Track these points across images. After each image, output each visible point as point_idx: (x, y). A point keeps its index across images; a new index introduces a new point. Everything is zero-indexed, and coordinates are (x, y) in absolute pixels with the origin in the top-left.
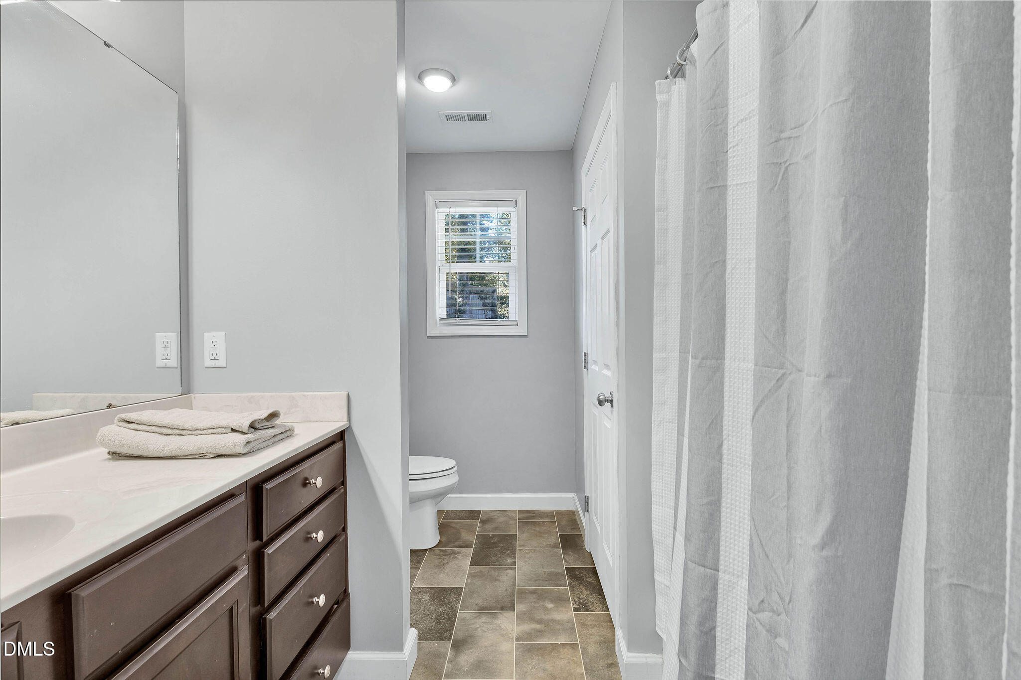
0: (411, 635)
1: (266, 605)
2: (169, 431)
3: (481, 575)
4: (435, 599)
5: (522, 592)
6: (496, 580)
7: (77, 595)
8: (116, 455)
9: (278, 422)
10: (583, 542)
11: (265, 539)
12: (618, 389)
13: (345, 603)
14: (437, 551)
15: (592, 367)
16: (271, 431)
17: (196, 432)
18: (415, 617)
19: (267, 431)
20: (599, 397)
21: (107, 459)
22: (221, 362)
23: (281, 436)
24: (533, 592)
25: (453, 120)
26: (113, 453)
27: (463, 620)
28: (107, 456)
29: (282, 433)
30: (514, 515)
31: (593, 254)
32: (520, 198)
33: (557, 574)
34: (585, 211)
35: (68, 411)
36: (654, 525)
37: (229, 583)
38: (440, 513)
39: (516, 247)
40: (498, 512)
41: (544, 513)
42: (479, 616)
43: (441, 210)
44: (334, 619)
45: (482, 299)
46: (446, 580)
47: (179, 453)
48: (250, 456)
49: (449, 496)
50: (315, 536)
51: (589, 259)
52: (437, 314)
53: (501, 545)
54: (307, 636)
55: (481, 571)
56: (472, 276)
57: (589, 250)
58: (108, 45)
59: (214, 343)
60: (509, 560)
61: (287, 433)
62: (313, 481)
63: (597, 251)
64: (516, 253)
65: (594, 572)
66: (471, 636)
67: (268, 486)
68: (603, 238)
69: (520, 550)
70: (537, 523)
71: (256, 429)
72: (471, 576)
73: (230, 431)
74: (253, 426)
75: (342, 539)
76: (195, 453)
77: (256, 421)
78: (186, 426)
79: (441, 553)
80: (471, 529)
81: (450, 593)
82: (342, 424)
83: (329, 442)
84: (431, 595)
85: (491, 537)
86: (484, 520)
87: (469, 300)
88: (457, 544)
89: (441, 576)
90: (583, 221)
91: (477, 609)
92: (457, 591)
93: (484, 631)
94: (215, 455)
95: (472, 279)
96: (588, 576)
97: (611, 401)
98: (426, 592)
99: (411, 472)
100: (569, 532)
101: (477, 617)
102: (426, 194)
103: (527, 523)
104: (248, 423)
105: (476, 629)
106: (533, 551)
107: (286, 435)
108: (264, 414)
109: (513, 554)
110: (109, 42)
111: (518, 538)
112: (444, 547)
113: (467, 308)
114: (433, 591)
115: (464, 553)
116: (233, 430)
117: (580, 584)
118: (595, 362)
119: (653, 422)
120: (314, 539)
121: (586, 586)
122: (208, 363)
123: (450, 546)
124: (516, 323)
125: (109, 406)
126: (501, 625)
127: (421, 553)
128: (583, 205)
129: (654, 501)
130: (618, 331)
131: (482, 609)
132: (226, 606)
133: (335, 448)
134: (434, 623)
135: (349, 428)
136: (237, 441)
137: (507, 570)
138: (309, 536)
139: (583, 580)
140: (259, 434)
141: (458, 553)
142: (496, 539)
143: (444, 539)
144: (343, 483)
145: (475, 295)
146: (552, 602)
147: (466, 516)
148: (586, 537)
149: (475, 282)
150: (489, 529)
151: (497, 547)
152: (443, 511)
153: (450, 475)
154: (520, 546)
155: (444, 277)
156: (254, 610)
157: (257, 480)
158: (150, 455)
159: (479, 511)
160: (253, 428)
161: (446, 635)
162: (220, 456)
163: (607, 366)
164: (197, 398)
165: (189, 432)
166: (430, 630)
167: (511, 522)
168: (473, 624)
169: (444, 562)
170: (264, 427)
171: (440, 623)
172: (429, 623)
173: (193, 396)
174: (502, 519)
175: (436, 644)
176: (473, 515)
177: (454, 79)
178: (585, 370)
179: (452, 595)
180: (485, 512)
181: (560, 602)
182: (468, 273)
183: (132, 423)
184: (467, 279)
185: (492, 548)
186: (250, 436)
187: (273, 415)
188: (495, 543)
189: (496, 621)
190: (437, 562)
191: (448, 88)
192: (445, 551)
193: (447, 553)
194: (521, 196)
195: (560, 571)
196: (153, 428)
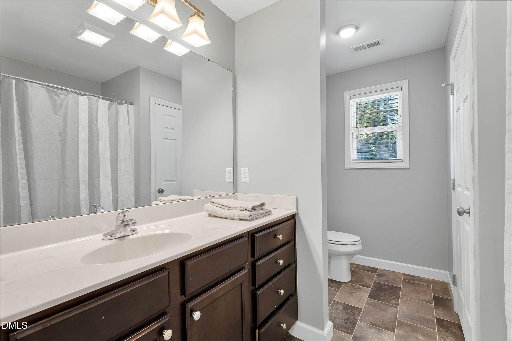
0: (329, 325)
1: (257, 287)
2: (225, 208)
3: (374, 305)
4: (346, 310)
5: (401, 324)
6: (384, 311)
7: (186, 264)
8: (210, 215)
9: (264, 207)
10: (453, 305)
11: (256, 258)
12: (474, 204)
13: (295, 297)
14: (349, 284)
15: (458, 189)
16: (261, 211)
17: (233, 209)
18: (333, 316)
19: (259, 211)
20: (458, 209)
21: (207, 216)
22: (247, 181)
23: (266, 214)
24: (409, 326)
25: (358, 50)
26: (209, 214)
27: (360, 326)
28: (208, 215)
29: (266, 213)
30: (400, 276)
31: (458, 113)
32: (404, 85)
33: (428, 320)
34: (452, 85)
35: (199, 197)
36: (507, 308)
37: (240, 274)
38: (351, 264)
39: (401, 115)
40: (389, 272)
41: (423, 279)
42: (371, 328)
43: (353, 100)
44: (289, 303)
45: (388, 147)
46: (352, 302)
47: (227, 217)
48: (251, 221)
49: (356, 256)
50: (279, 261)
51: (455, 115)
52: (351, 157)
53: (390, 291)
54: (276, 307)
55: (374, 303)
56: (381, 135)
57: (455, 110)
58: (209, 61)
59: (245, 173)
60: (394, 302)
61: (269, 213)
62: (278, 236)
63: (461, 111)
64: (402, 119)
65: (460, 327)
66: (365, 337)
67: (257, 235)
68: (464, 101)
69: (402, 298)
70: (417, 284)
71: (255, 210)
72: (367, 303)
73: (245, 210)
74: (253, 208)
75: (294, 266)
76: (232, 217)
77: (255, 206)
78: (231, 206)
79: (352, 286)
80: (371, 278)
81: (354, 310)
82: (294, 211)
83: (287, 219)
84: (343, 307)
85: (383, 285)
86: (379, 274)
87: (379, 148)
88: (361, 283)
89: (350, 299)
90: (450, 92)
91: (370, 323)
92: (359, 310)
93: (373, 337)
94: (239, 219)
95: (380, 136)
96: (454, 328)
97: (469, 213)
98: (341, 305)
99: (328, 238)
100: (441, 295)
101: (370, 328)
102: (345, 93)
103: (409, 283)
104: (251, 207)
105: (368, 334)
106: (411, 301)
107: (268, 214)
108: (258, 203)
109: (397, 298)
110: (210, 59)
111: (402, 290)
112: (353, 283)
113: (378, 153)
114: (344, 305)
115: (365, 290)
116: (246, 210)
117: (447, 331)
118: (460, 186)
119: (505, 231)
120: (279, 263)
121: (452, 334)
122: (243, 181)
123: (357, 284)
124: (402, 161)
125: (210, 196)
126: (384, 338)
127: (340, 283)
128: (451, 81)
129: (506, 289)
130: (474, 165)
131: (373, 324)
132: (239, 282)
133: (290, 222)
134: (344, 323)
135: (297, 213)
136: (246, 214)
137: (391, 307)
138: (276, 261)
139: (450, 330)
140: (256, 212)
141: (361, 289)
142: (386, 287)
143: (353, 279)
144: (295, 239)
145: (383, 145)
146: (423, 336)
147: (368, 270)
148: (454, 301)
149: (384, 138)
150: (382, 280)
151: (386, 292)
152: (355, 264)
153: (354, 245)
154: (402, 295)
155: (355, 137)
156: (252, 288)
157: (253, 232)
158: (219, 216)
159: (376, 268)
160: (254, 209)
161: (349, 331)
162: (241, 220)
163: (468, 189)
164: (239, 195)
165: (231, 209)
166: (341, 325)
167: (398, 279)
168: (366, 331)
169: (353, 292)
170: (259, 209)
171: (347, 324)
172: (340, 322)
173: (238, 194)
174: (392, 276)
175: (344, 334)
176: (374, 270)
177: (357, 28)
178: (453, 191)
179: (355, 311)
180: (381, 270)
181: (429, 338)
182: (378, 133)
183: (214, 203)
184: (378, 136)
185: (383, 291)
186: (252, 213)
187: (263, 205)
188: (385, 289)
189: (381, 334)
190: (348, 290)
191: (354, 33)
192: (353, 286)
193: (355, 287)
194: (405, 84)
195: (431, 318)
196: (220, 206)
